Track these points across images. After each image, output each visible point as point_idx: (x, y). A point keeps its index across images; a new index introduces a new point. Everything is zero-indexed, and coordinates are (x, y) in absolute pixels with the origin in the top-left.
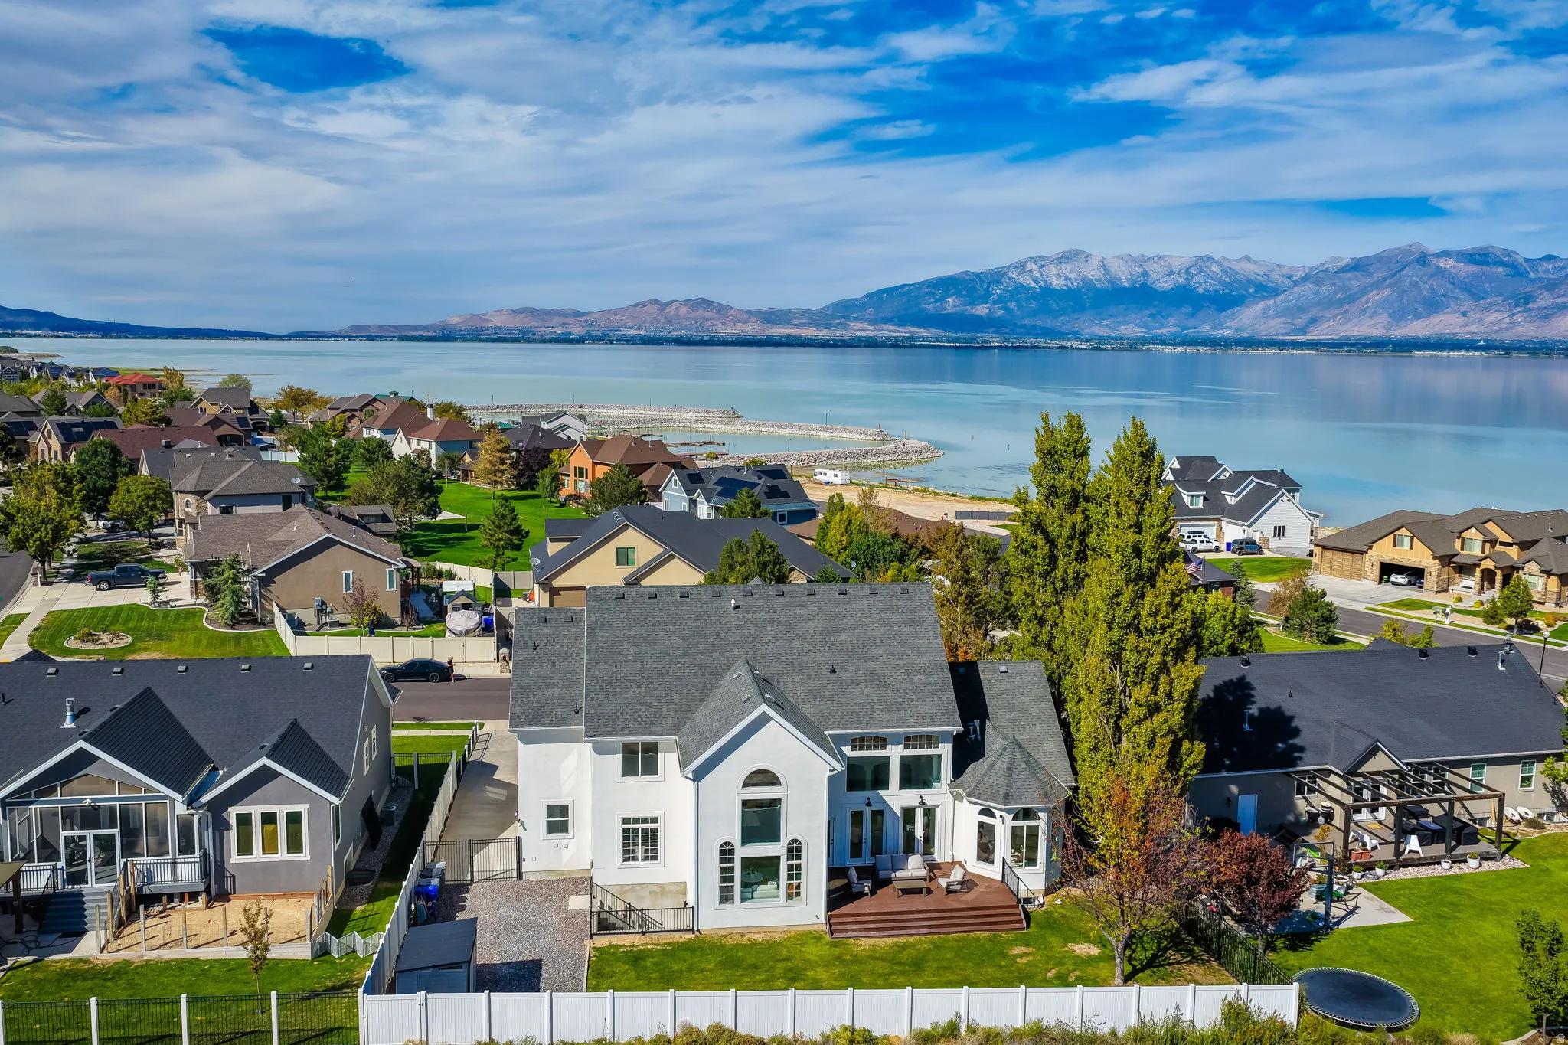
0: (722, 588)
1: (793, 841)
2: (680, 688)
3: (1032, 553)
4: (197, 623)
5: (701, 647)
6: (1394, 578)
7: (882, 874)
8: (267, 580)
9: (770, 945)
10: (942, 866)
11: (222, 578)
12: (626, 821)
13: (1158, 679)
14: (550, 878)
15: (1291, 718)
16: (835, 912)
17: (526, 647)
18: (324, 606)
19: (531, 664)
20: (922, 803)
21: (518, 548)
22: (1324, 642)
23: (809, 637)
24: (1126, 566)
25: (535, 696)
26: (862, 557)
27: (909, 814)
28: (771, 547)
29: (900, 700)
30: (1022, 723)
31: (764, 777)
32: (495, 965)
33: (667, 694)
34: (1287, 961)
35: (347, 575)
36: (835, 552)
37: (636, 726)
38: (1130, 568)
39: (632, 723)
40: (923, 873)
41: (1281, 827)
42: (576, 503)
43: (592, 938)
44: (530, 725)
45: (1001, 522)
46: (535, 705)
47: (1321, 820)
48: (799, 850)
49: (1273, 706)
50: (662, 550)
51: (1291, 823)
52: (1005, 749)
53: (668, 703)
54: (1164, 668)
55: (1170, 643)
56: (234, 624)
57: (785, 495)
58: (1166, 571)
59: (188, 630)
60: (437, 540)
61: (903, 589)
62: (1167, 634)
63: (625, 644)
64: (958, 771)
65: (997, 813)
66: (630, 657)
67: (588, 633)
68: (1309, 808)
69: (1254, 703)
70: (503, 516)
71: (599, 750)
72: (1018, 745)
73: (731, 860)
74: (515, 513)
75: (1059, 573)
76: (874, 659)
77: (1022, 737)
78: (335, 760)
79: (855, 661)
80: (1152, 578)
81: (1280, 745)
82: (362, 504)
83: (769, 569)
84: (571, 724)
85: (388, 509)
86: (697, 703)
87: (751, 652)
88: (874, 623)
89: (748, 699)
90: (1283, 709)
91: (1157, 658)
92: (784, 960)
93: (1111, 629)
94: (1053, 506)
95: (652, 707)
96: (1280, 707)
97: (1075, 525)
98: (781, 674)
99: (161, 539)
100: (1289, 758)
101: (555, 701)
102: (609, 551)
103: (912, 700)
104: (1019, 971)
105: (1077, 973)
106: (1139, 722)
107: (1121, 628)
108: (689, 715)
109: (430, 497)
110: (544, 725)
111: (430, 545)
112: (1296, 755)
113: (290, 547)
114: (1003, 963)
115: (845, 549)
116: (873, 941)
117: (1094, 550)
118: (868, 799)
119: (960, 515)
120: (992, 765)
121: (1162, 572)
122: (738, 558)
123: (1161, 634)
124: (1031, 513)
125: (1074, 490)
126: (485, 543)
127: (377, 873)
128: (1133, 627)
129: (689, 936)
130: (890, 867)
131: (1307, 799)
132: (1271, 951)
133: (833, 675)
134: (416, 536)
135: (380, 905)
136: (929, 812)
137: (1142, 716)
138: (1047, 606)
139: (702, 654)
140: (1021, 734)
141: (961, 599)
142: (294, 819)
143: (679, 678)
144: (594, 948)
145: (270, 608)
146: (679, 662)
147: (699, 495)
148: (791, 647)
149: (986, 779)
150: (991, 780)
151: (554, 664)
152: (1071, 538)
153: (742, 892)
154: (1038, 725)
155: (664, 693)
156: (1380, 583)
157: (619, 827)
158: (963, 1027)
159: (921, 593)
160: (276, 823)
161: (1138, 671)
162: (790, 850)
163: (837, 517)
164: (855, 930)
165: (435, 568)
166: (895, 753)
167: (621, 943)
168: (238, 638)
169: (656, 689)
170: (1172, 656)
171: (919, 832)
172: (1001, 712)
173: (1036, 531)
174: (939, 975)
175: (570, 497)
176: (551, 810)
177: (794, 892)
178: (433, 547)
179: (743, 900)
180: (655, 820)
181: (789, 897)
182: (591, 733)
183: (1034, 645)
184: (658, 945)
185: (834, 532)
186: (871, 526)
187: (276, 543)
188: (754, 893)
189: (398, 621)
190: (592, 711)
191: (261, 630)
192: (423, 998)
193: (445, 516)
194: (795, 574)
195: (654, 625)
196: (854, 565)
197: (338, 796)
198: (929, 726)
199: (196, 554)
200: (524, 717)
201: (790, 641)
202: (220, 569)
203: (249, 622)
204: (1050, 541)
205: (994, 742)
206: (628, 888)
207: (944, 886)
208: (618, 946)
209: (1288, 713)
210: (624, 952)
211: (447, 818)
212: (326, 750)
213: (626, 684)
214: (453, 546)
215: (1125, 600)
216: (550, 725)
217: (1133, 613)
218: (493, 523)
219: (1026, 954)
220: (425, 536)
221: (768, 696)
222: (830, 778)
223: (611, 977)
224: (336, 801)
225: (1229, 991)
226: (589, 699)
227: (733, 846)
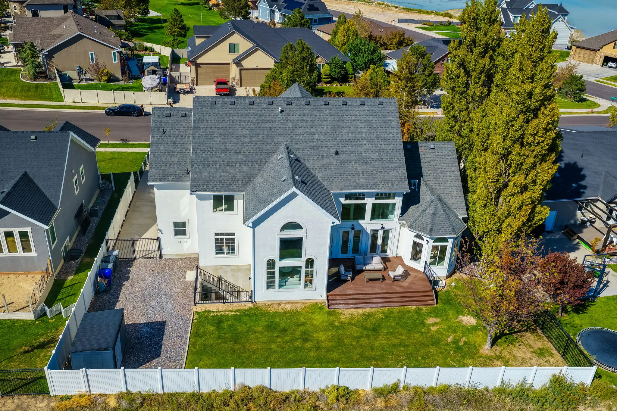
0: (274, 99)
1: (309, 259)
2: (247, 162)
3: (456, 79)
4: (16, 77)
5: (260, 136)
6: (610, 64)
7: (358, 267)
8: (50, 55)
9: (294, 313)
10: (391, 259)
11: (25, 54)
12: (216, 234)
13: (530, 171)
14: (177, 257)
15: (581, 169)
16: (331, 293)
17: (159, 132)
18: (81, 70)
19: (162, 143)
20: (383, 228)
21: (184, 36)
22: (577, 101)
23: (323, 132)
24: (521, 104)
25: (163, 163)
26: (354, 50)
27: (375, 233)
28: (307, 48)
29: (374, 172)
30: (441, 179)
31: (294, 226)
32: (140, 324)
33: (240, 166)
34: (574, 321)
35: (92, 54)
36: (340, 45)
37: (221, 185)
38: (523, 105)
39: (218, 183)
40: (381, 266)
41: (566, 227)
42: (217, 8)
43: (195, 305)
44: (160, 181)
45: (420, 25)
46: (163, 168)
47: (588, 224)
48: (312, 263)
49: (572, 162)
50: (252, 45)
51: (572, 225)
52: (432, 202)
53: (240, 172)
54: (534, 166)
55: (540, 152)
56: (35, 78)
57: (317, 9)
58: (546, 108)
59: (11, 81)
60: (147, 28)
61: (380, 102)
62: (540, 146)
63: (216, 133)
64: (404, 211)
65: (425, 239)
66: (218, 142)
67: (194, 126)
68: (583, 217)
69: (562, 160)
70: (176, 20)
71: (200, 198)
72: (440, 200)
73: (274, 268)
74: (182, 18)
75: (470, 93)
76: (361, 146)
77: (440, 188)
78: (49, 198)
79: (350, 147)
80: (535, 112)
81: (574, 185)
82: (107, 9)
83: (306, 61)
84: (184, 181)
85: (121, 12)
86: (257, 172)
87: (289, 140)
88: (362, 123)
89: (285, 180)
90: (577, 164)
91: (530, 161)
92: (301, 325)
93: (504, 140)
94: (472, 52)
95: (230, 174)
96: (576, 163)
97: (484, 65)
98: (306, 155)
99: (8, 24)
100: (578, 193)
101: (175, 166)
102: (225, 46)
103: (381, 173)
104: (432, 337)
105: (464, 339)
106: (513, 195)
107: (511, 140)
108: (252, 179)
109: (143, 5)
110: (168, 181)
111: (144, 31)
112: (582, 190)
113: (61, 38)
114: (423, 330)
115: (345, 44)
116: (351, 310)
117: (497, 86)
118: (353, 225)
119: (401, 21)
120: (424, 211)
121: (542, 108)
122: (291, 54)
123: (536, 146)
124: (459, 56)
125: (486, 44)
126: (168, 33)
127: (84, 252)
128: (520, 140)
129: (250, 305)
130: (363, 263)
131: (582, 213)
132: (565, 313)
133: (336, 157)
134: (137, 25)
135: (82, 275)
136: (386, 232)
137: (516, 192)
138: (461, 111)
139: (261, 141)
140: (439, 186)
141: (407, 89)
142: (24, 235)
143: (247, 156)
144: (197, 312)
145: (53, 70)
146: (247, 146)
147: (275, 8)
148: (313, 137)
149: (420, 218)
150: (423, 220)
151: (174, 143)
152: (481, 73)
153: (279, 282)
154: (449, 181)
155: (238, 165)
156: (602, 66)
157: (213, 238)
158: (401, 386)
159: (391, 105)
160: (14, 237)
161: (518, 166)
162: (307, 263)
163: (342, 27)
164: (342, 304)
165: (143, 46)
166: (369, 202)
167: (211, 309)
168: (37, 86)
169: (232, 162)
170: (540, 159)
171: (379, 242)
172: (429, 172)
173: (460, 67)
174: (388, 339)
175: (214, 5)
176: (176, 224)
177: (309, 282)
178: (145, 32)
179: (280, 286)
180: (233, 234)
181: (306, 285)
182: (194, 190)
183: (450, 131)
184: (232, 311)
185: (340, 35)
186: (358, 31)
187: (53, 36)
188: (287, 282)
189: (120, 77)
190: (195, 176)
191: (49, 82)
192: (84, 372)
193: (152, 14)
194: (320, 59)
195: (233, 121)
196: (349, 55)
197: (47, 225)
198: (390, 188)
199: (14, 39)
200: (157, 175)
201: (313, 134)
202: (24, 50)
203: (43, 77)
204: (467, 73)
205: (425, 195)
206: (219, 267)
207: (392, 277)
208: (209, 312)
209: (579, 166)
210: (212, 316)
211: (128, 211)
212: (44, 191)
213: (216, 159)
214: (155, 32)
215: (517, 124)
216: (172, 181)
217: (520, 133)
218: (171, 23)
219: (436, 324)
220: (142, 25)
221: (297, 178)
222: (332, 227)
223: (203, 336)
224: (46, 227)
225: (555, 371)
226: (194, 168)
227: (274, 261)
